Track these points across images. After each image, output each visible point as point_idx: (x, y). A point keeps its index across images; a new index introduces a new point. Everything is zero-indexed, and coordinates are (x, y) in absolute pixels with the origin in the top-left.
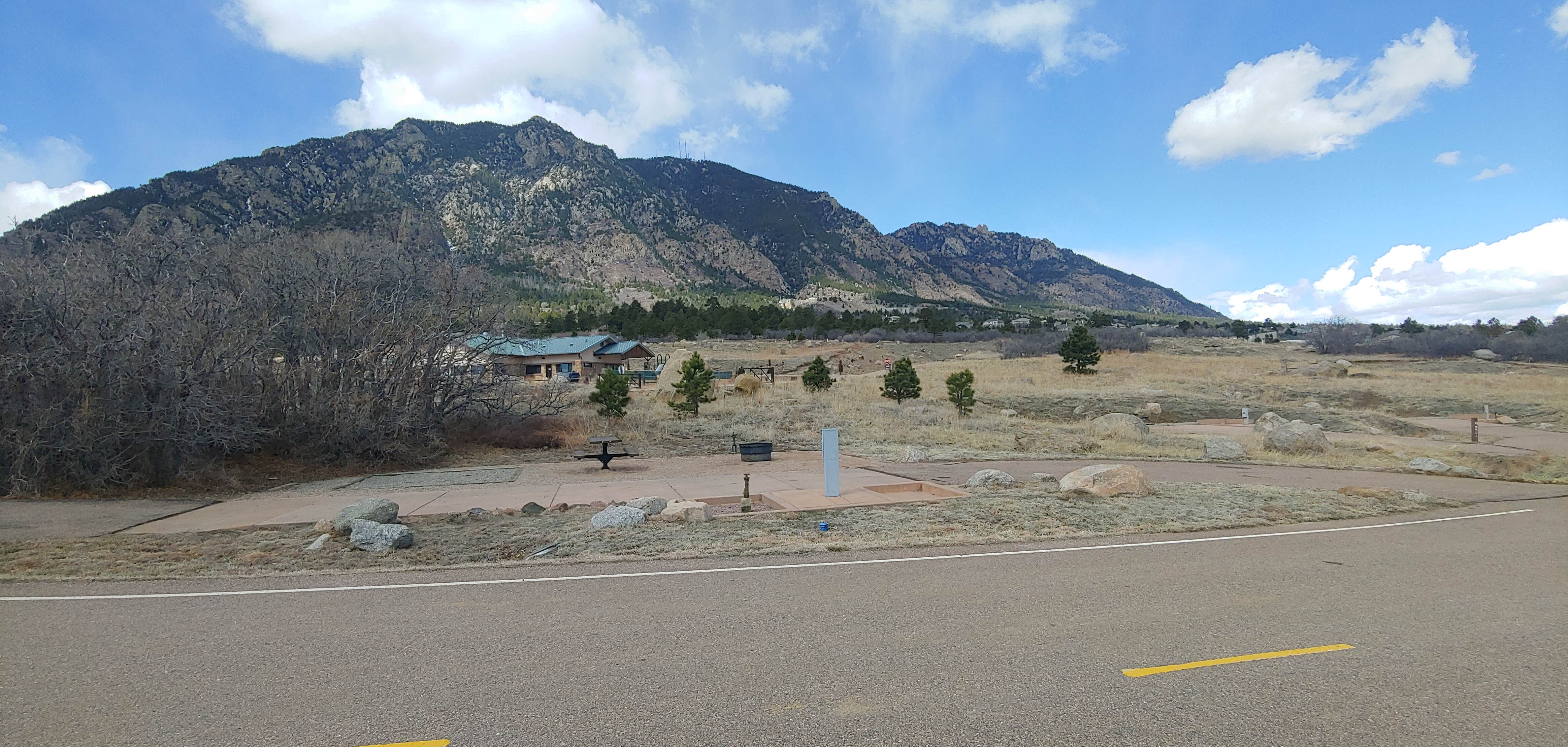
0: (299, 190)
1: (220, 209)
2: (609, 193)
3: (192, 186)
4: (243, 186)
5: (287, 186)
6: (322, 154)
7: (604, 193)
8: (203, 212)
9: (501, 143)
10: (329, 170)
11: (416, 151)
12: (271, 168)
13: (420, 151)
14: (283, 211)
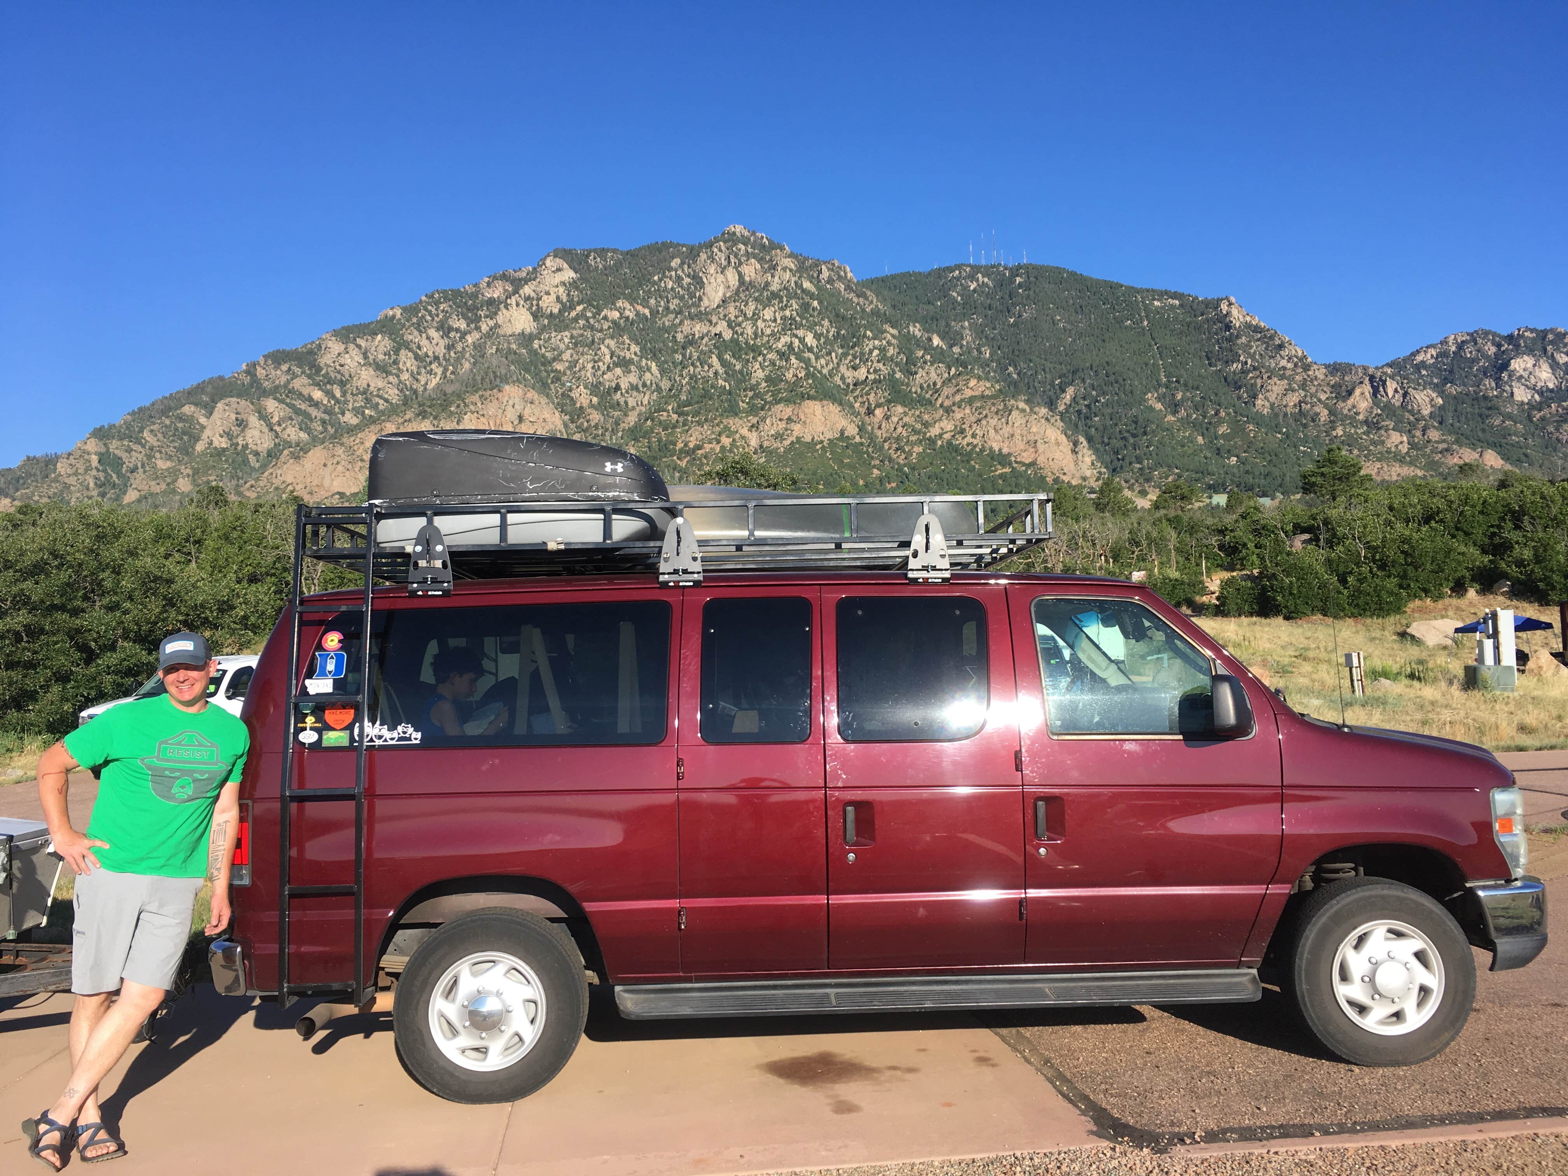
0: (408, 365)
1: (310, 399)
2: (810, 340)
3: (289, 369)
4: (342, 366)
5: (396, 362)
6: (447, 312)
7: (802, 340)
8: (287, 405)
9: (673, 273)
10: (452, 335)
11: (553, 297)
12: (379, 337)
13: (558, 298)
14: (386, 396)
